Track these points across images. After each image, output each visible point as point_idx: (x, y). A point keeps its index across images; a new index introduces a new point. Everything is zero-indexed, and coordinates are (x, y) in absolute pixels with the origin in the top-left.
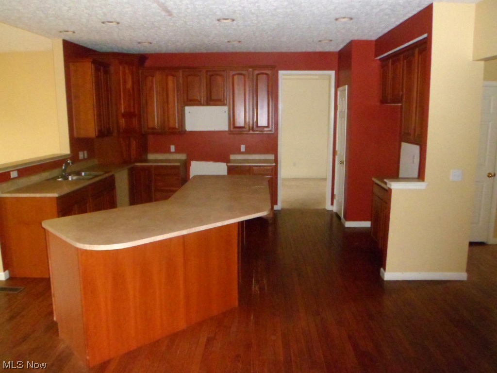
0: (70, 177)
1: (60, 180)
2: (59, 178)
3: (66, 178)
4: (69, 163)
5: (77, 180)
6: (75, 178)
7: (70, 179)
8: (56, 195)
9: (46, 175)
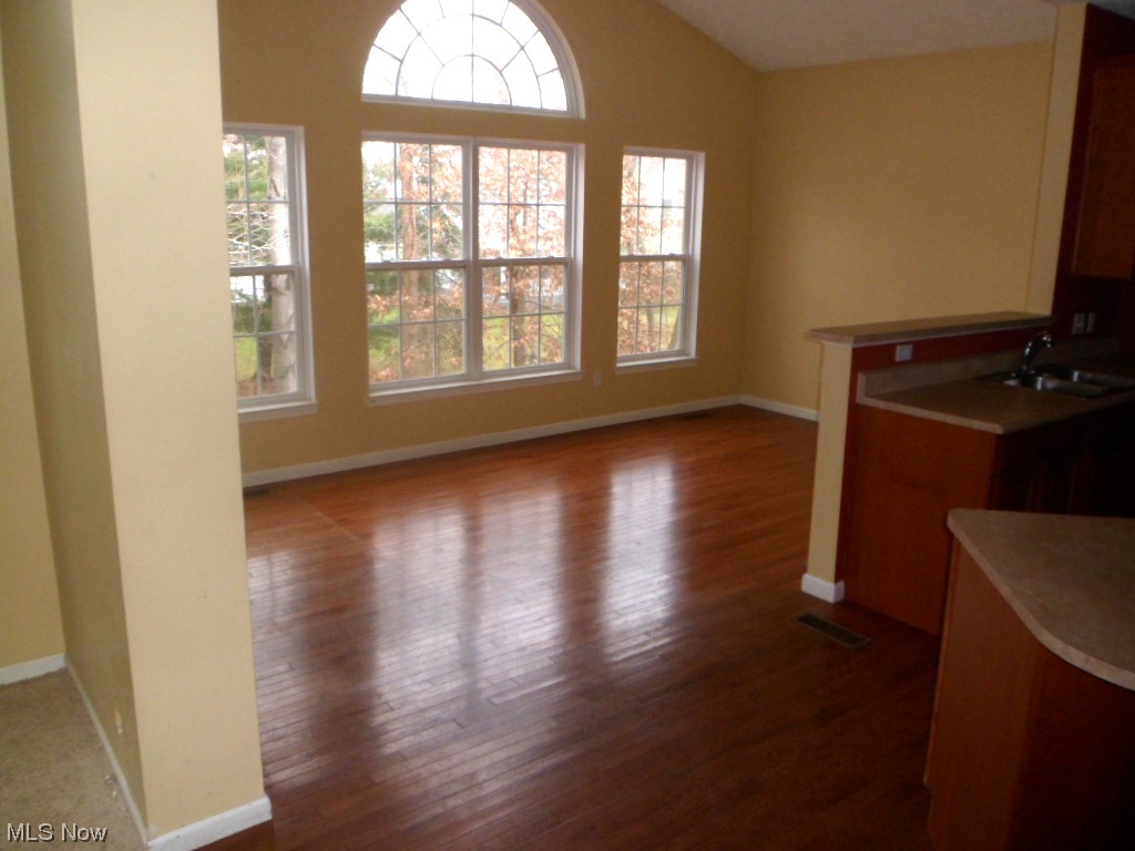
0: (1040, 379)
1: (1012, 383)
2: (1011, 378)
3: (1028, 382)
4: (1045, 343)
5: (1056, 390)
6: (1051, 384)
7: (1039, 386)
8: (996, 429)
9: (977, 365)
